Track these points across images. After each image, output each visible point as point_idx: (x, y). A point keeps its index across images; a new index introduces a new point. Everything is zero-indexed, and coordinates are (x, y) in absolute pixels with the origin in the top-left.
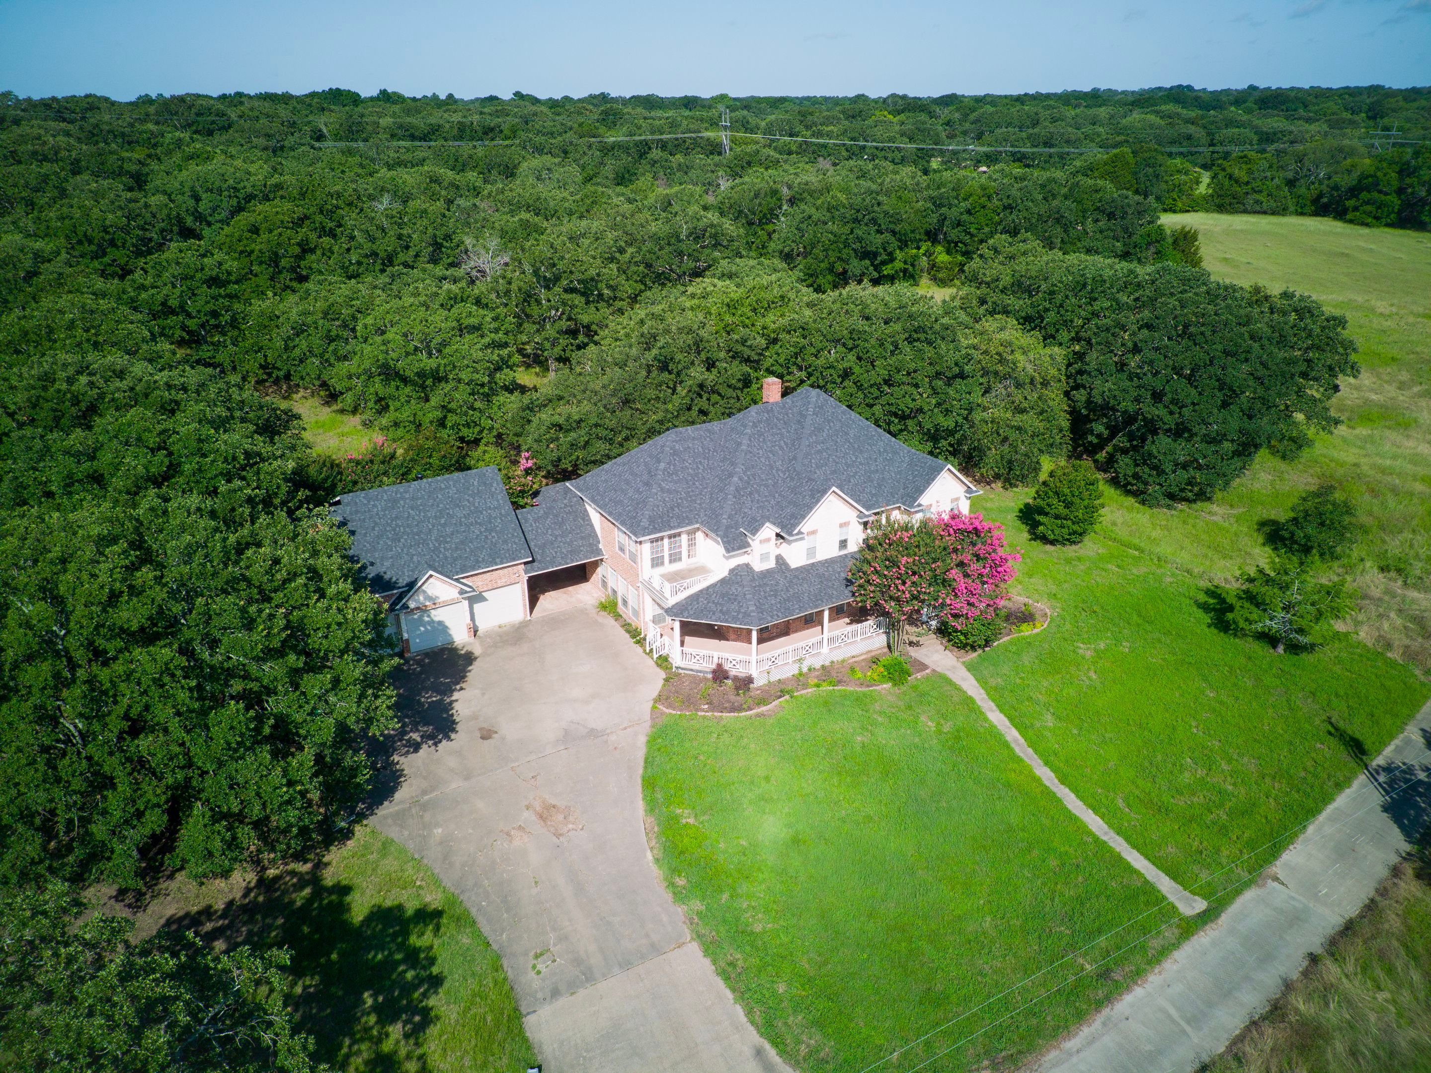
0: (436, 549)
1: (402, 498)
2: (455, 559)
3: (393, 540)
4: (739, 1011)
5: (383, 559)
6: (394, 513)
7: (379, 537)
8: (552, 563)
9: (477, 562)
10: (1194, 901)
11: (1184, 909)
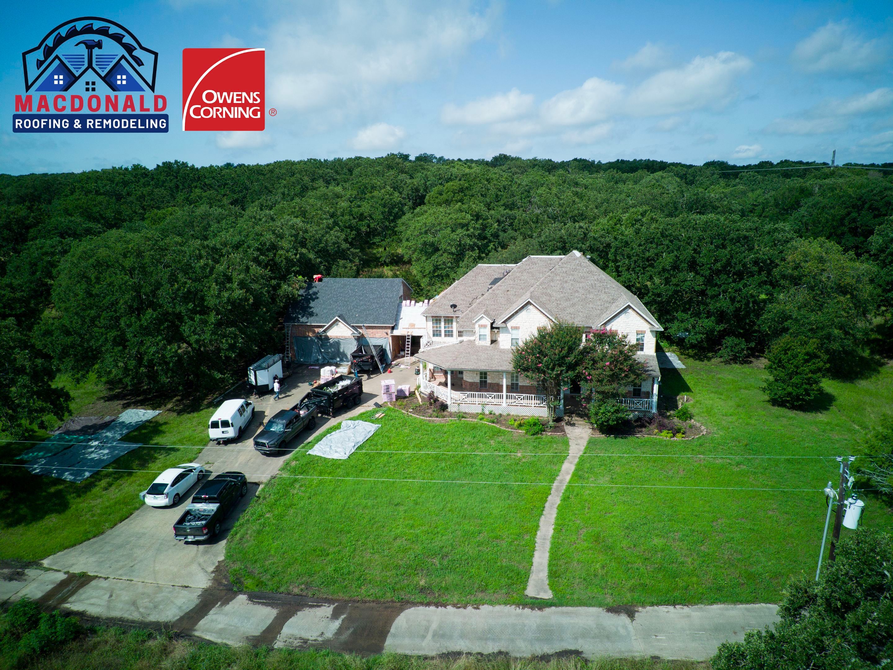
1: (350, 285)
2: (356, 317)
5: (324, 309)
6: (342, 290)
10: (545, 592)
11: (531, 591)
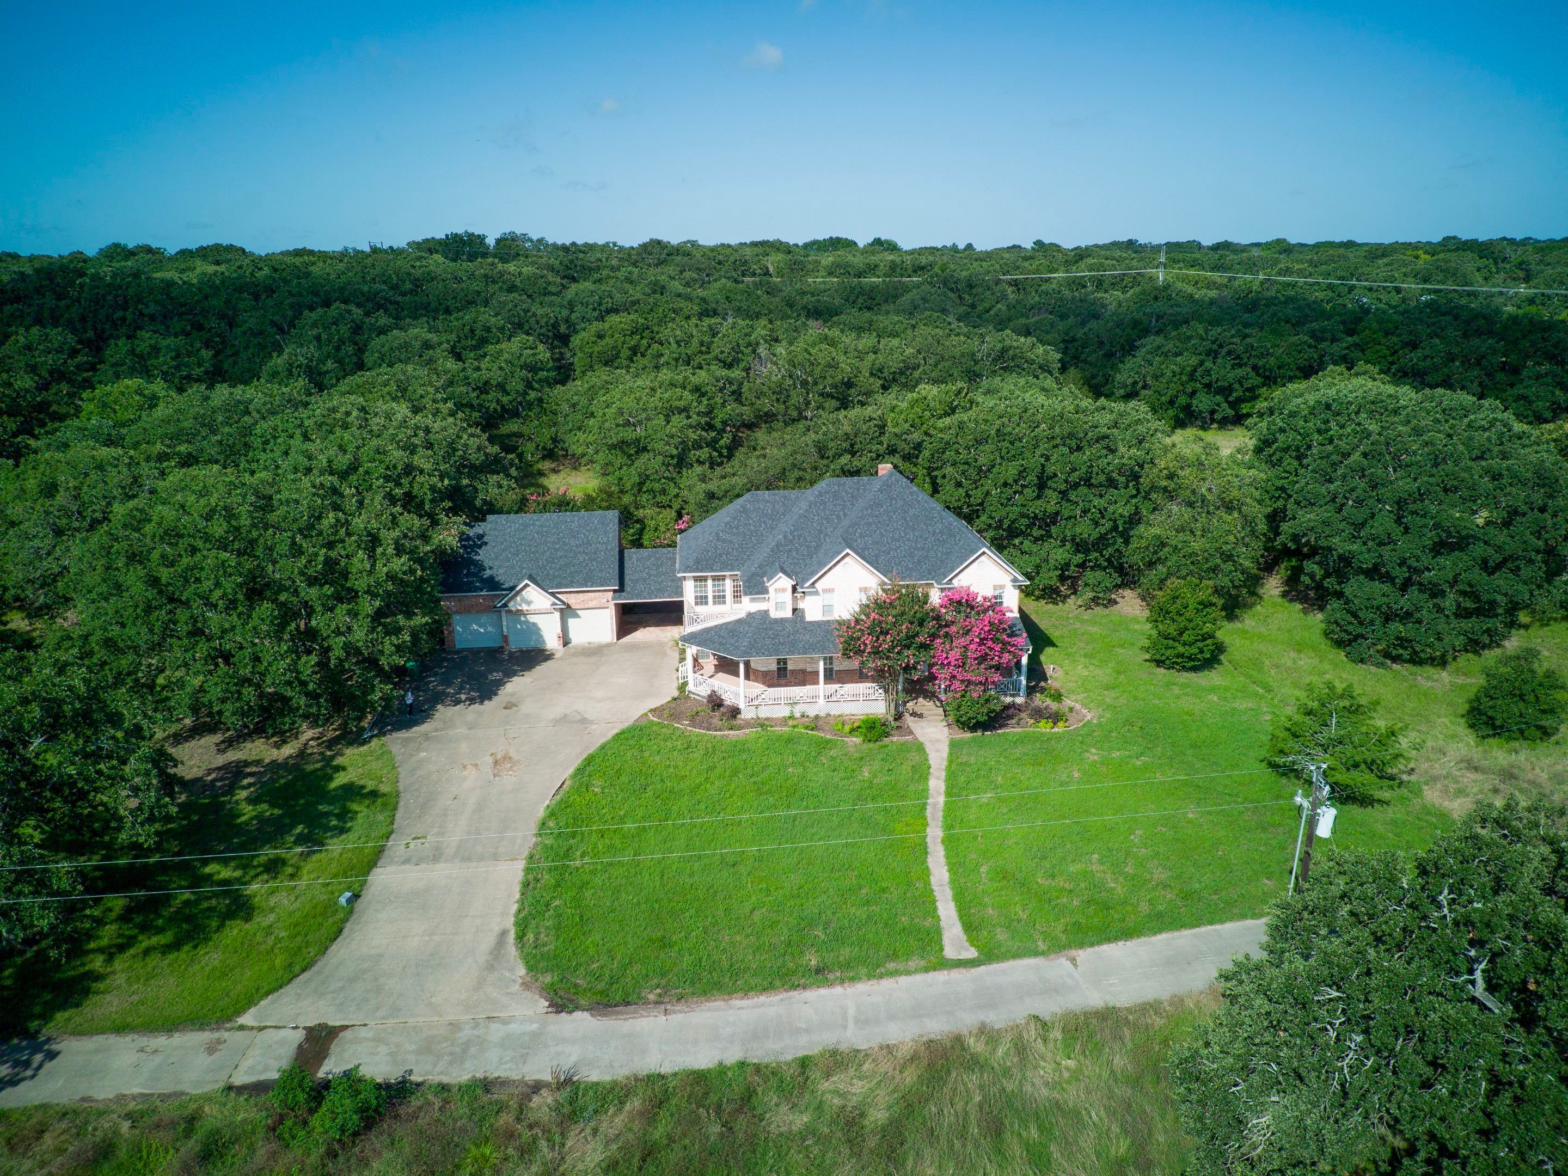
0: (544, 566)
1: (533, 525)
2: (555, 577)
3: (513, 554)
4: (515, 907)
5: (500, 567)
6: (523, 534)
7: (503, 550)
8: (638, 597)
9: (572, 582)
10: (967, 950)
11: (950, 952)
